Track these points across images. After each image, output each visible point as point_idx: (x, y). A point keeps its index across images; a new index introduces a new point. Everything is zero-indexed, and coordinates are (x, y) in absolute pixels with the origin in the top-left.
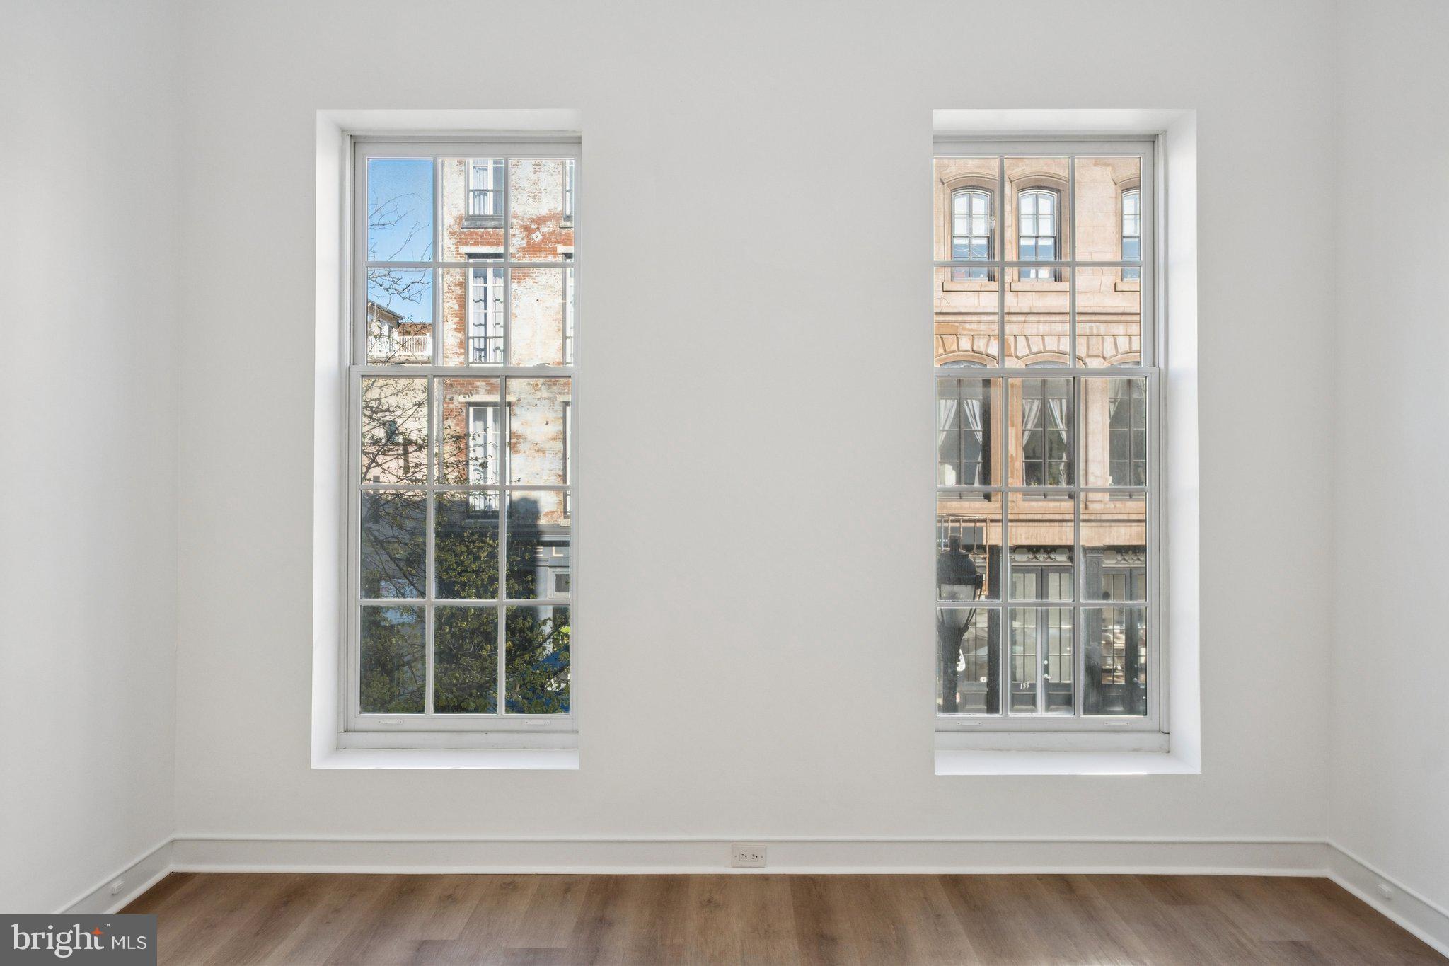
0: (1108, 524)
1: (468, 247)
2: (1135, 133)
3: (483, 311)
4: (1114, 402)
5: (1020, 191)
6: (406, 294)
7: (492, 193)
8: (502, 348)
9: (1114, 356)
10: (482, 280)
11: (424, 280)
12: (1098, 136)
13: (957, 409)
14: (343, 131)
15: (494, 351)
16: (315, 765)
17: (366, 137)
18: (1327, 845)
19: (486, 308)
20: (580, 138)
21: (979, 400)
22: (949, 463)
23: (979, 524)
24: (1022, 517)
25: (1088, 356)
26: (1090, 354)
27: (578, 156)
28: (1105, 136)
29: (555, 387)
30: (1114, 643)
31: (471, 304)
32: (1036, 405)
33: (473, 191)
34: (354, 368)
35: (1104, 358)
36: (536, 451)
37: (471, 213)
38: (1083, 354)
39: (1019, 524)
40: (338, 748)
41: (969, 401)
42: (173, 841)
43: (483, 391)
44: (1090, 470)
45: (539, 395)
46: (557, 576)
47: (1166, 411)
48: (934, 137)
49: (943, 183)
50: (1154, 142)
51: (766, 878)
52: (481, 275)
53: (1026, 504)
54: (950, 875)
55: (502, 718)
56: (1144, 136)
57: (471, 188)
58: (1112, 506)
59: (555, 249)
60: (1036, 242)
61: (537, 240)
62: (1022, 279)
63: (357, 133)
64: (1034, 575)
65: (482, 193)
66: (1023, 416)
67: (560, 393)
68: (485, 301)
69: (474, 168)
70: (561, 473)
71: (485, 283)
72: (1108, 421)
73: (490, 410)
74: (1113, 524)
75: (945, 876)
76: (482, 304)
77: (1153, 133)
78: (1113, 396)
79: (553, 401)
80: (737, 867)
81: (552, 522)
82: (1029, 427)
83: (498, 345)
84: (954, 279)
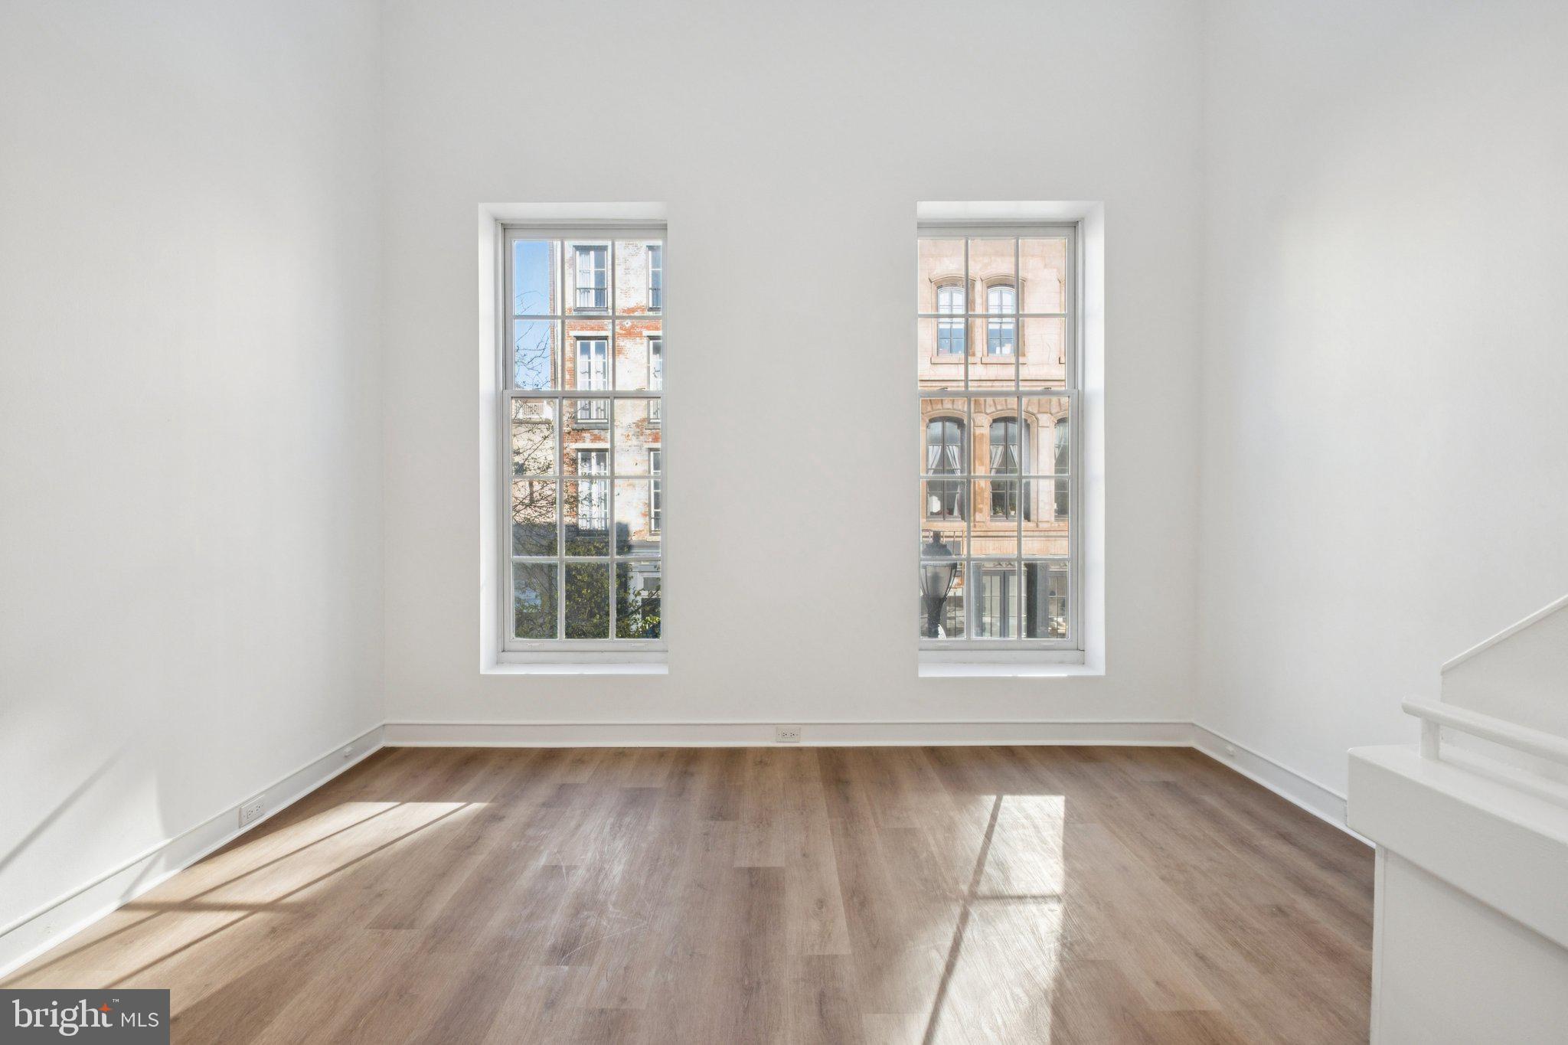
0: (1054, 539)
1: (576, 331)
2: (1060, 221)
3: (587, 380)
4: (1059, 447)
5: (988, 287)
6: (530, 366)
7: (594, 291)
8: (602, 408)
9: (1058, 412)
10: (587, 356)
11: (544, 355)
12: (1034, 223)
13: (941, 455)
14: (496, 220)
15: (597, 410)
16: (482, 672)
17: (512, 225)
18: (1193, 725)
19: (590, 378)
20: (666, 225)
21: (958, 446)
22: (936, 495)
23: (957, 539)
24: (990, 534)
25: (1039, 412)
26: (1041, 411)
27: (665, 239)
28: (1041, 223)
29: (641, 437)
30: (1058, 629)
31: (579, 374)
32: (1001, 449)
33: (580, 289)
34: (505, 392)
35: (1050, 413)
36: (628, 485)
37: (578, 306)
38: (1035, 412)
39: (987, 539)
40: (498, 662)
41: (950, 447)
42: (384, 725)
43: (588, 440)
44: (1040, 498)
45: (630, 443)
46: (644, 578)
47: (1083, 420)
48: (918, 224)
49: (931, 282)
50: (1075, 227)
51: (800, 749)
52: (585, 350)
53: (993, 524)
54: (929, 747)
55: (612, 641)
56: (1069, 223)
57: (578, 287)
58: (1057, 525)
59: (641, 333)
60: (1001, 327)
61: (627, 326)
62: (990, 355)
63: (508, 222)
64: (999, 577)
65: (587, 290)
66: (991, 458)
67: (646, 442)
68: (589, 372)
69: (580, 271)
70: (647, 502)
71: (589, 358)
72: (1054, 462)
73: (594, 454)
74: (1057, 539)
75: (925, 747)
76: (587, 374)
77: (1073, 220)
78: (1057, 443)
79: (641, 447)
80: (780, 742)
81: (641, 539)
82: (995, 466)
83: (599, 406)
84: (940, 355)
